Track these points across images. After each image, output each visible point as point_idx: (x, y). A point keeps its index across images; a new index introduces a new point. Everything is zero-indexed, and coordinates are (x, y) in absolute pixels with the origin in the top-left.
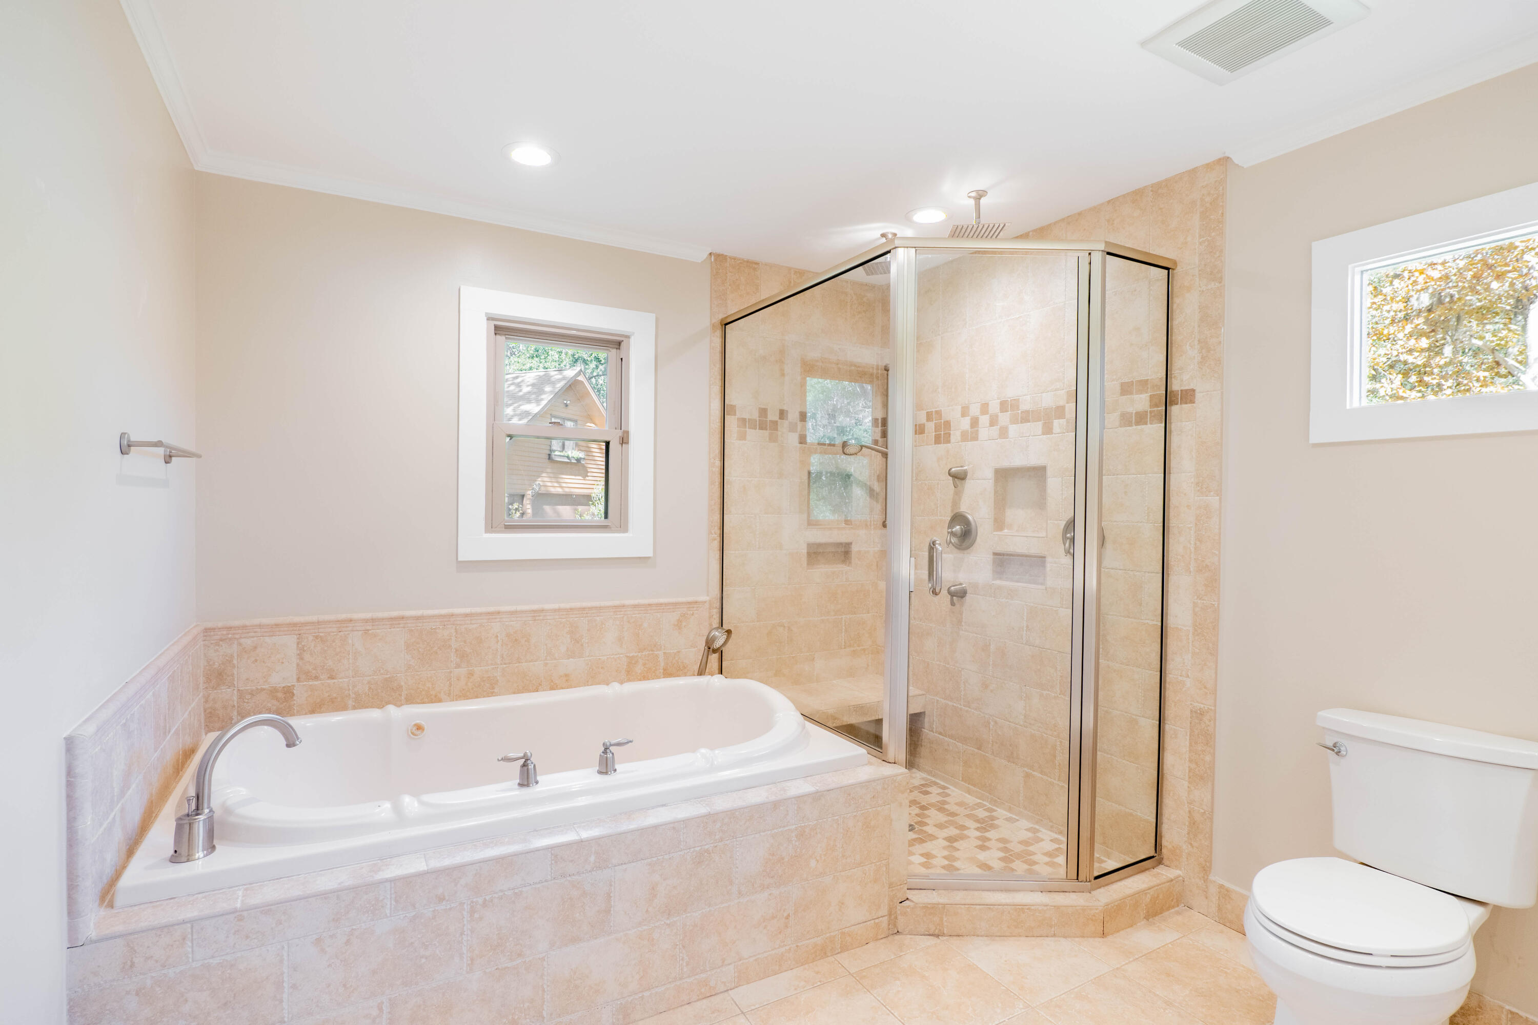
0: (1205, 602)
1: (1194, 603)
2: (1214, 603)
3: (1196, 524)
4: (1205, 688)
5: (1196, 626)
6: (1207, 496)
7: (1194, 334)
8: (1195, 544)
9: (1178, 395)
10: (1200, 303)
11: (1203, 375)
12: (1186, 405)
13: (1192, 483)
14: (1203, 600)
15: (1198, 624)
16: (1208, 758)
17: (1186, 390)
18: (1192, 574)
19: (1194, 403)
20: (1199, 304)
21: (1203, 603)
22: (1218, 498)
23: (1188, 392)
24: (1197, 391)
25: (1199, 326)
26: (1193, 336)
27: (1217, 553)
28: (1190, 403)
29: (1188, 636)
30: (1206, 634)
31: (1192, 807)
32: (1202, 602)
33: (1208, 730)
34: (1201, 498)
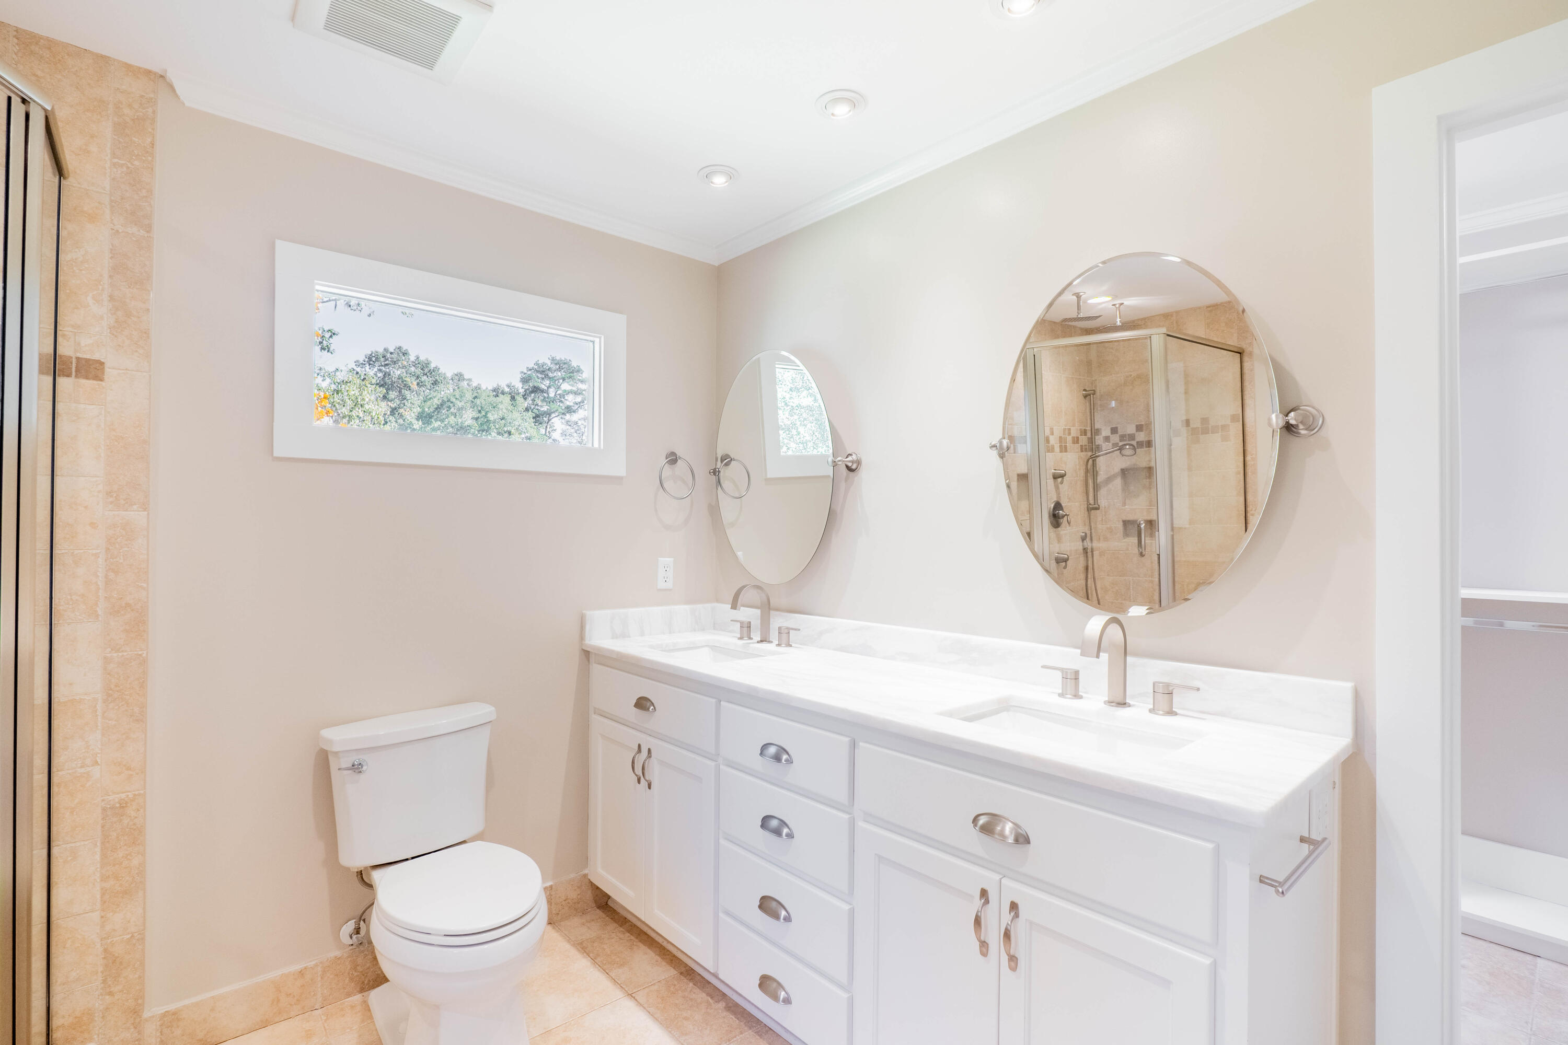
0: (125, 654)
1: (105, 658)
2: (140, 653)
3: (108, 549)
4: (129, 769)
5: (111, 689)
6: (127, 510)
7: (101, 285)
8: (106, 576)
9: (72, 363)
10: (113, 246)
11: (119, 346)
12: (88, 381)
13: (99, 492)
14: (122, 651)
15: (112, 687)
16: (135, 862)
17: (87, 360)
18: (100, 619)
19: (102, 380)
20: (111, 247)
21: (123, 656)
22: (146, 513)
23: (91, 363)
24: (107, 365)
25: (111, 277)
26: (101, 287)
27: (145, 585)
28: (94, 379)
29: (95, 706)
30: (128, 697)
31: (109, 941)
32: (120, 654)
33: (134, 824)
34: (116, 513)
